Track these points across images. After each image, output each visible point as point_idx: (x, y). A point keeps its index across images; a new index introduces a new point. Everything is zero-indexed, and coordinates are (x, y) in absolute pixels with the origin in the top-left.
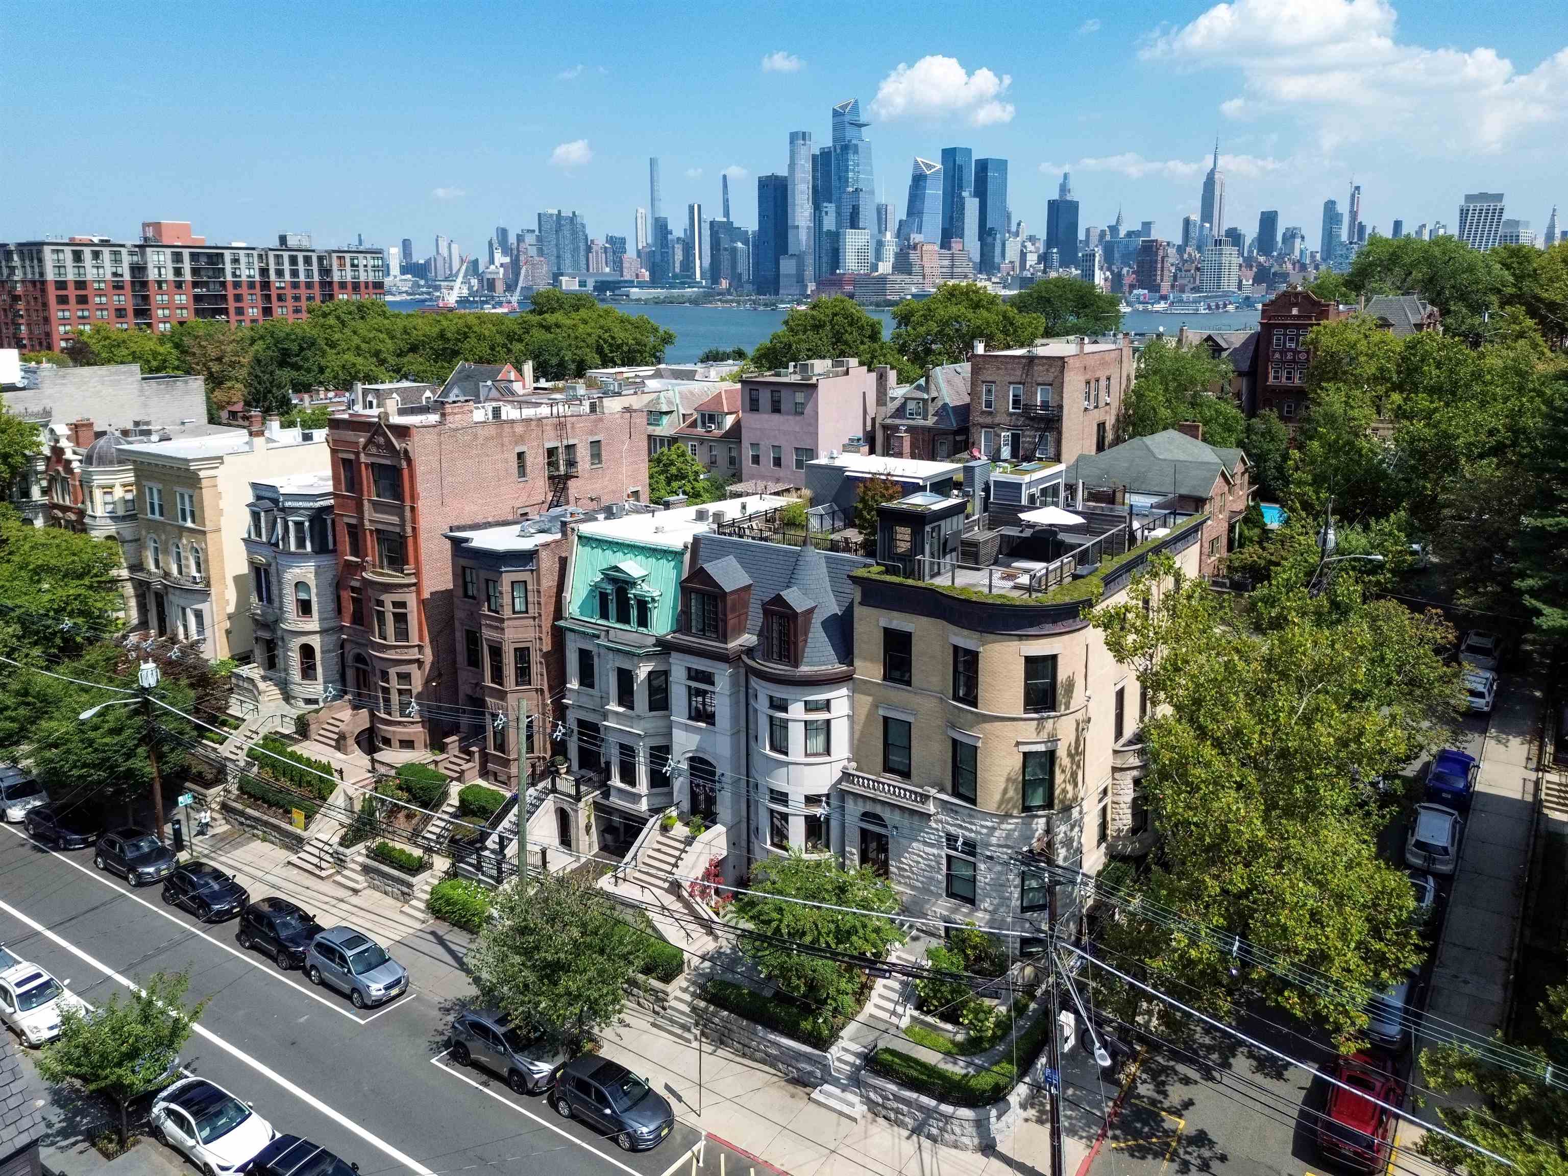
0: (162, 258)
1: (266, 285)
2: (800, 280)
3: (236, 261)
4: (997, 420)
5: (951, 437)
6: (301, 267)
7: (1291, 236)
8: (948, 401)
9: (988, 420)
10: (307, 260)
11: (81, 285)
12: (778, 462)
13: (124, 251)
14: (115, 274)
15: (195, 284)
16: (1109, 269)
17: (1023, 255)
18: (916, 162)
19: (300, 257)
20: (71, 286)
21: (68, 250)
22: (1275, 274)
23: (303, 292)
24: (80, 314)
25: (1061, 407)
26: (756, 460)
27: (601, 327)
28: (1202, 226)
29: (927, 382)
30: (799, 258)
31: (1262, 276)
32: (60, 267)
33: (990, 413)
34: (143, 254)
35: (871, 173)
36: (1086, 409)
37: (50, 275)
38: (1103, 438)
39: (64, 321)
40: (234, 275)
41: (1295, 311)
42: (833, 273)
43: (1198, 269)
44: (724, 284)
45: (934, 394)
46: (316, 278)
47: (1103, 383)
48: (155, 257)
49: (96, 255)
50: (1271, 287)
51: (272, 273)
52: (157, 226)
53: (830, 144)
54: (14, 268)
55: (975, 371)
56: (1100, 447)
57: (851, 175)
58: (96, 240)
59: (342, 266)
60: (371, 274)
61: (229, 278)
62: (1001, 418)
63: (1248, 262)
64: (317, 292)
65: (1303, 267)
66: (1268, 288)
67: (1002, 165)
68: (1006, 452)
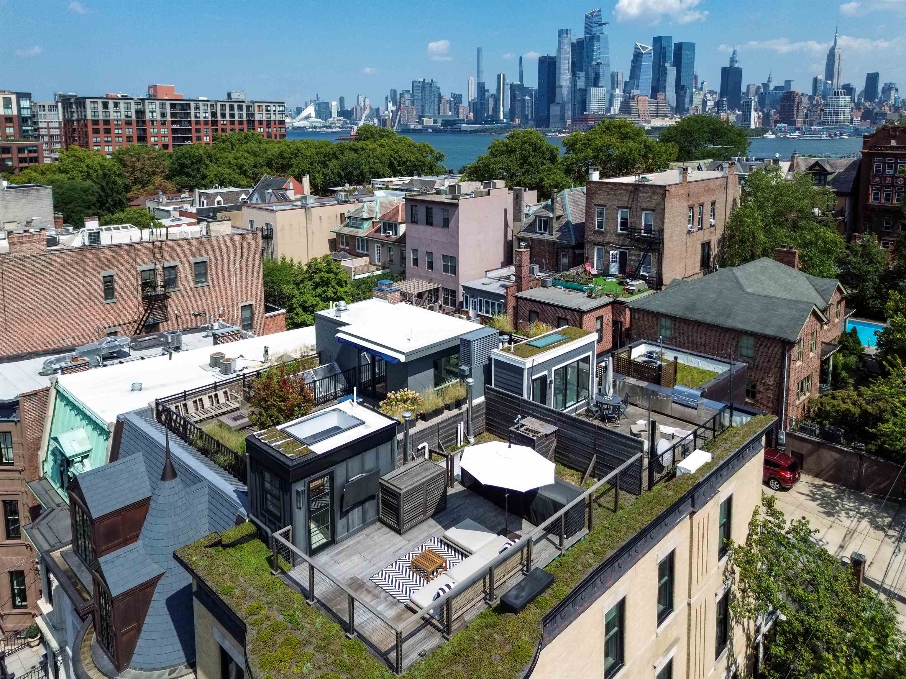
0: (154, 106)
1: (215, 123)
2: (562, 118)
3: (197, 108)
4: (607, 240)
5: (571, 251)
6: (236, 112)
7: (888, 88)
8: (570, 219)
9: (600, 239)
10: (240, 108)
11: (107, 122)
12: (431, 265)
13: (132, 102)
14: (127, 116)
15: (173, 122)
16: (762, 111)
17: (704, 103)
18: (636, 46)
19: (236, 105)
20: (101, 123)
21: (100, 101)
22: (876, 114)
23: (237, 127)
24: (106, 139)
25: (662, 231)
26: (416, 262)
27: (393, 150)
28: (826, 83)
29: (552, 202)
30: (562, 106)
31: (867, 115)
32: (95, 112)
33: (601, 233)
34: (144, 104)
35: (607, 53)
36: (689, 232)
37: (89, 117)
38: (709, 255)
39: (97, 144)
40: (196, 117)
41: (893, 143)
42: (582, 114)
43: (822, 110)
44: (517, 121)
45: (559, 213)
46: (245, 118)
47: (707, 208)
48: (150, 106)
49: (116, 105)
50: (873, 123)
51: (219, 115)
52: (155, 87)
53: (583, 36)
54: (73, 112)
55: (589, 195)
56: (705, 263)
57: (595, 54)
58: (119, 96)
59: (260, 111)
60: (278, 116)
61: (193, 118)
62: (610, 238)
63: (858, 106)
64: (245, 126)
65: (897, 109)
66: (871, 123)
67: (692, 46)
68: (614, 268)
